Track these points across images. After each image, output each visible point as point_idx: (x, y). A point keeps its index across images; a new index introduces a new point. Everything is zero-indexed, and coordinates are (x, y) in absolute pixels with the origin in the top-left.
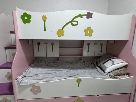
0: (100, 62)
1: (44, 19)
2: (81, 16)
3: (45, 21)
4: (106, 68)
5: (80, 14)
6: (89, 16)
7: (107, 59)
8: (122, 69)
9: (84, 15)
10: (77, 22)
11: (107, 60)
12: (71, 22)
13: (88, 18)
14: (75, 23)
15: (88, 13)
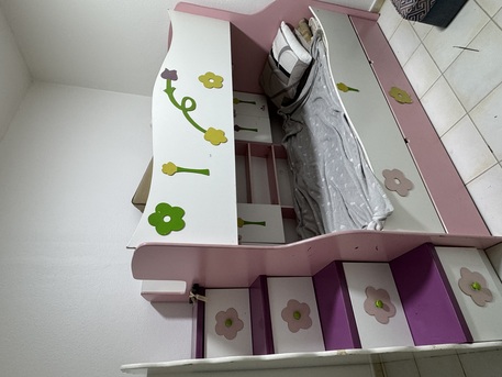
0: (285, 90)
1: (172, 170)
2: (170, 91)
3: (180, 170)
4: (300, 63)
5: (165, 91)
6: (170, 76)
7: (275, 73)
8: (297, 33)
9: (169, 84)
10: (185, 99)
11: (278, 70)
12: (185, 111)
13: (176, 79)
14: (188, 104)
15: (163, 76)
